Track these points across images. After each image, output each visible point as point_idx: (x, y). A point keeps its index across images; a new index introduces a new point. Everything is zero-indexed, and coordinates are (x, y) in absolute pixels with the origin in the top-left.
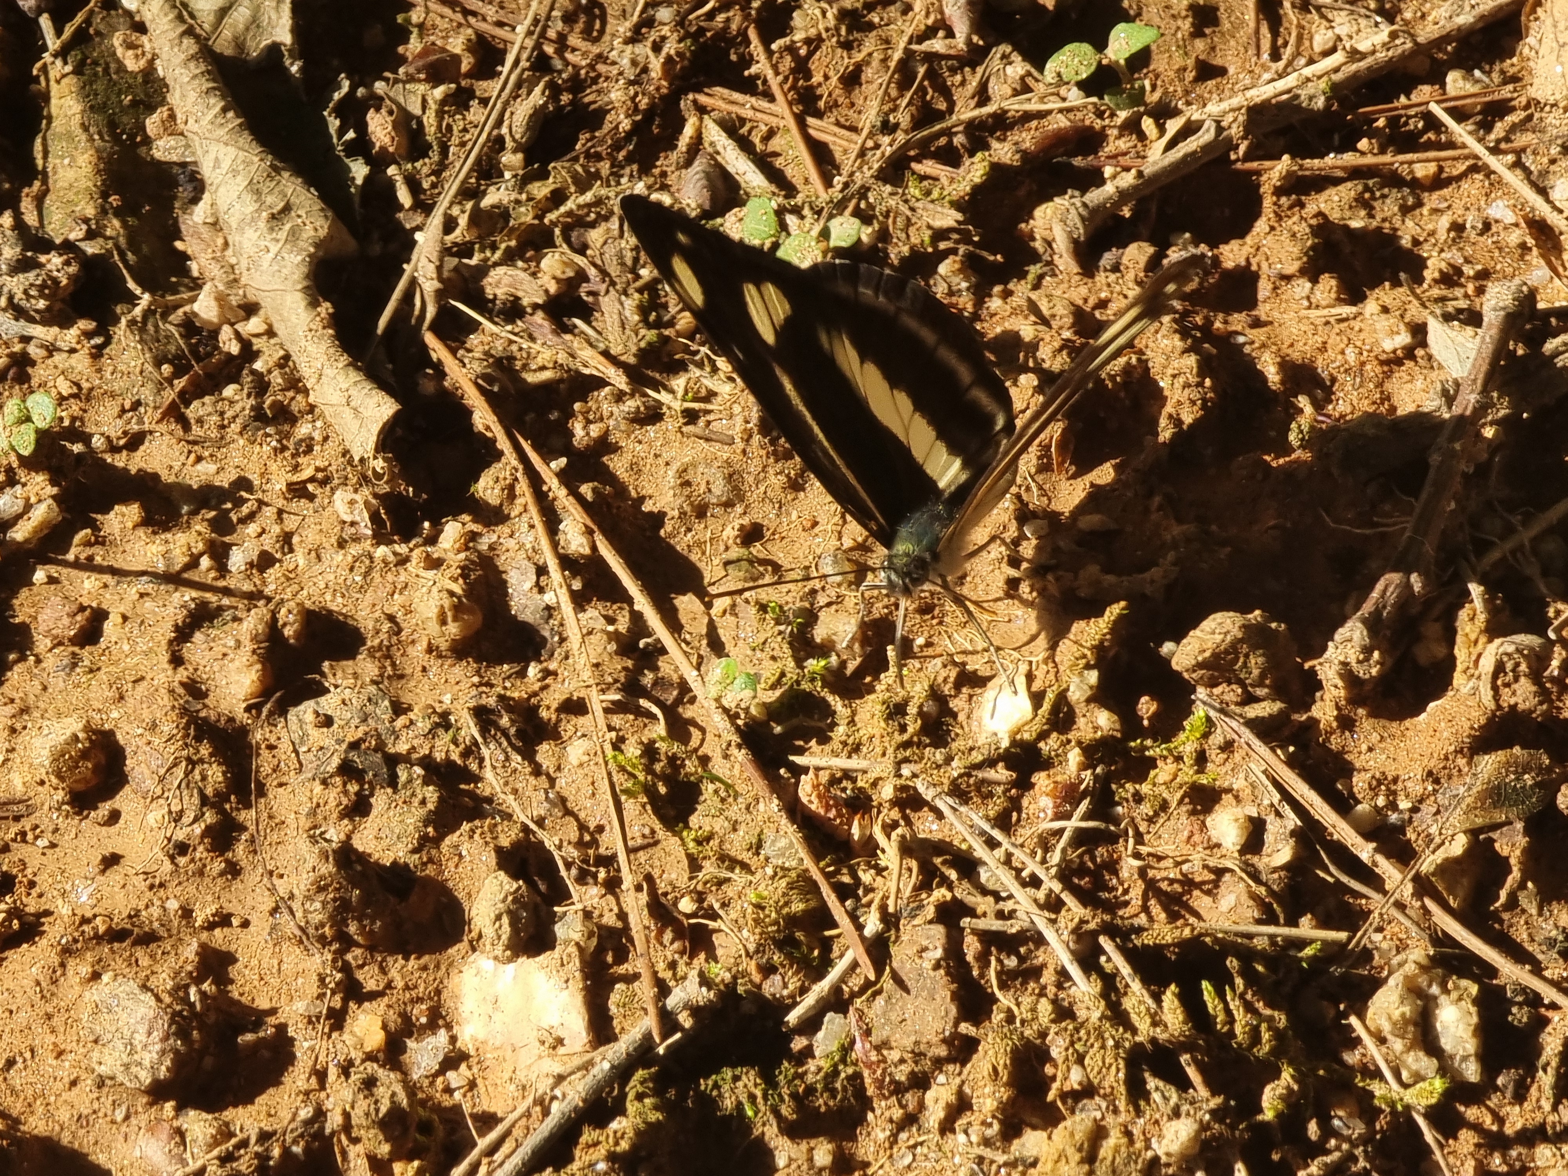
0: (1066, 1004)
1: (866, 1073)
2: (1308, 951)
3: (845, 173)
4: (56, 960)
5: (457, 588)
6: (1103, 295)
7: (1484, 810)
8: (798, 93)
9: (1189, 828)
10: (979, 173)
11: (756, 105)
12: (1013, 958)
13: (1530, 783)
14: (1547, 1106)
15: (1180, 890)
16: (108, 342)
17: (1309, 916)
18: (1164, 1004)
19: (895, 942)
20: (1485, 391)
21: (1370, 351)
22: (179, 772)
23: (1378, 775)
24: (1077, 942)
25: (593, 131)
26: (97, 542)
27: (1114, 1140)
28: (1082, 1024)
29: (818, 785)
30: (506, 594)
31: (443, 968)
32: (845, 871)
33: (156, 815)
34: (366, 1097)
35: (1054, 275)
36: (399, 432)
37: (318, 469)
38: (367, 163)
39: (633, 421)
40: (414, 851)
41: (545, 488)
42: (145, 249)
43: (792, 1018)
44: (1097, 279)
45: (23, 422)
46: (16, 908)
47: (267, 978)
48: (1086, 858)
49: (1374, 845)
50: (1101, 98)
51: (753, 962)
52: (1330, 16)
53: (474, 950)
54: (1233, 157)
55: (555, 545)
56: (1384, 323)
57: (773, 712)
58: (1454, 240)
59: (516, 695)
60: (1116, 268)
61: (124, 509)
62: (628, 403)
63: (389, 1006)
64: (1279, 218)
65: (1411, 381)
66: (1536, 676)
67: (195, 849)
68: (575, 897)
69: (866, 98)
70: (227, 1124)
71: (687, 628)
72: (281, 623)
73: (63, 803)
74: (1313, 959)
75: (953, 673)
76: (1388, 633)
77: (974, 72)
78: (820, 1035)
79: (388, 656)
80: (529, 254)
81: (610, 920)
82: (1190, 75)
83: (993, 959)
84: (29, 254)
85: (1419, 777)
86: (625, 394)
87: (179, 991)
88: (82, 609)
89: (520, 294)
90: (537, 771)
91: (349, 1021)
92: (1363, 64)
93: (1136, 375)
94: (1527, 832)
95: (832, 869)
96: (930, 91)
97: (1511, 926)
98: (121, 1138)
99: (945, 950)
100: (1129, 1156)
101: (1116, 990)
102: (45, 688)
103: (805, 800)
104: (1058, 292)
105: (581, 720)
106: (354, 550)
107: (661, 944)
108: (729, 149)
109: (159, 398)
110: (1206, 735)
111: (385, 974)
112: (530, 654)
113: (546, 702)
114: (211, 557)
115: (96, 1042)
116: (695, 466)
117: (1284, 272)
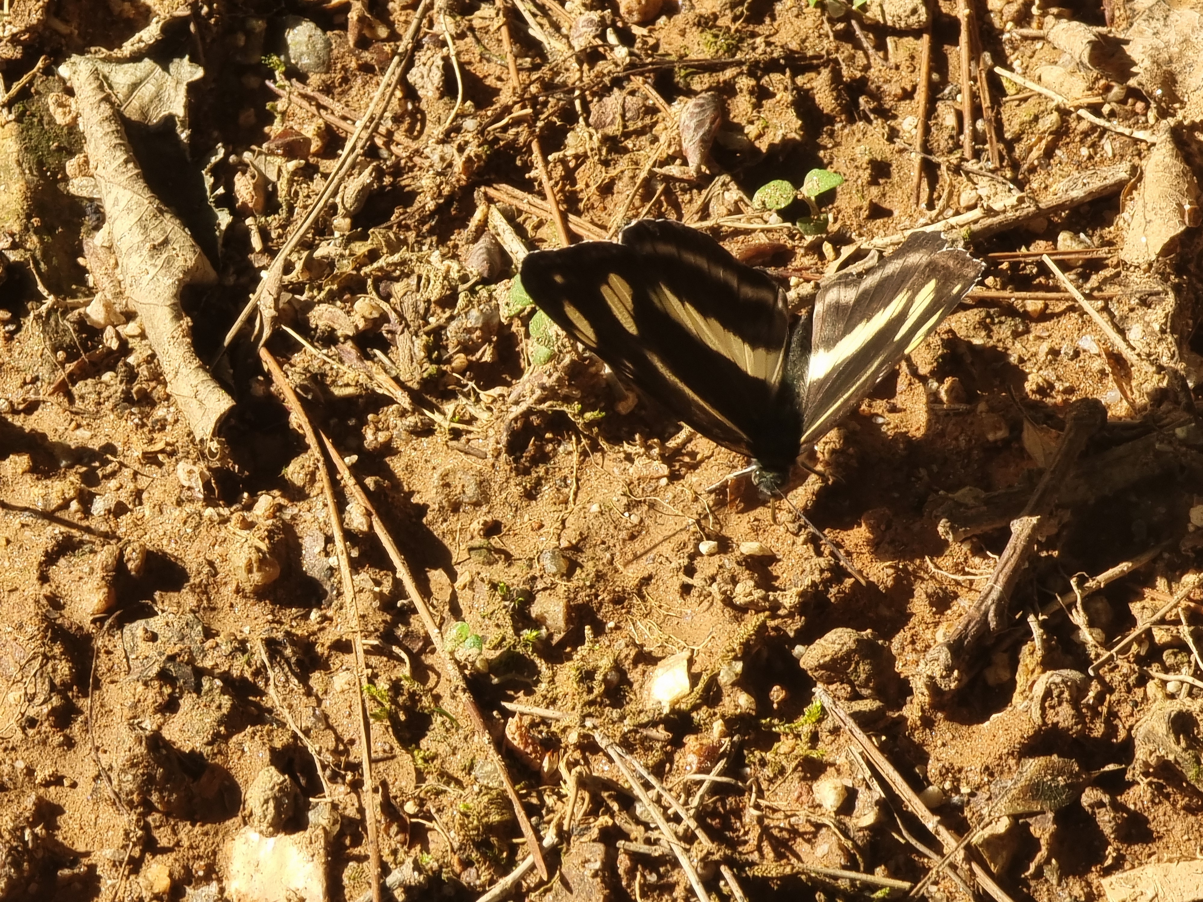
2: (879, 894)
5: (264, 546)
7: (1025, 800)
8: (565, 195)
9: (799, 790)
11: (532, 201)
12: (654, 875)
13: (1062, 783)
15: (787, 836)
16: (18, 329)
17: (883, 867)
19: (565, 853)
21: (978, 440)
22: (36, 664)
23: (947, 765)
24: (703, 868)
25: (406, 207)
29: (521, 727)
30: (300, 554)
31: (220, 836)
32: (534, 794)
33: (15, 695)
36: (233, 421)
37: (167, 444)
38: (231, 214)
39: (412, 432)
40: (208, 744)
41: (338, 477)
42: (55, 261)
47: (85, 828)
48: (719, 804)
49: (938, 818)
50: (794, 224)
51: (456, 857)
52: (975, 180)
53: (245, 824)
55: (341, 521)
56: (990, 419)
57: (493, 666)
58: (1050, 362)
59: (299, 632)
61: (17, 458)
62: (409, 419)
63: (176, 860)
65: (1005, 466)
66: (1075, 703)
67: (41, 724)
68: (327, 793)
69: (615, 205)
71: (435, 595)
72: (126, 558)
75: (633, 652)
76: (967, 657)
77: (700, 193)
79: (205, 592)
80: (347, 296)
81: (351, 812)
82: (864, 214)
83: (638, 874)
85: (978, 770)
86: (408, 411)
87: (17, 831)
89: (336, 326)
90: (309, 692)
91: (144, 868)
92: (996, 220)
94: (1056, 821)
95: (524, 791)
96: (665, 204)
97: (1036, 891)
99: (603, 863)
103: (510, 737)
105: (347, 657)
106: (189, 508)
107: (388, 835)
108: (507, 232)
109: (53, 377)
110: (820, 721)
111: (176, 835)
112: (314, 602)
113: (321, 641)
114: (79, 502)
116: (454, 472)
117: (919, 372)
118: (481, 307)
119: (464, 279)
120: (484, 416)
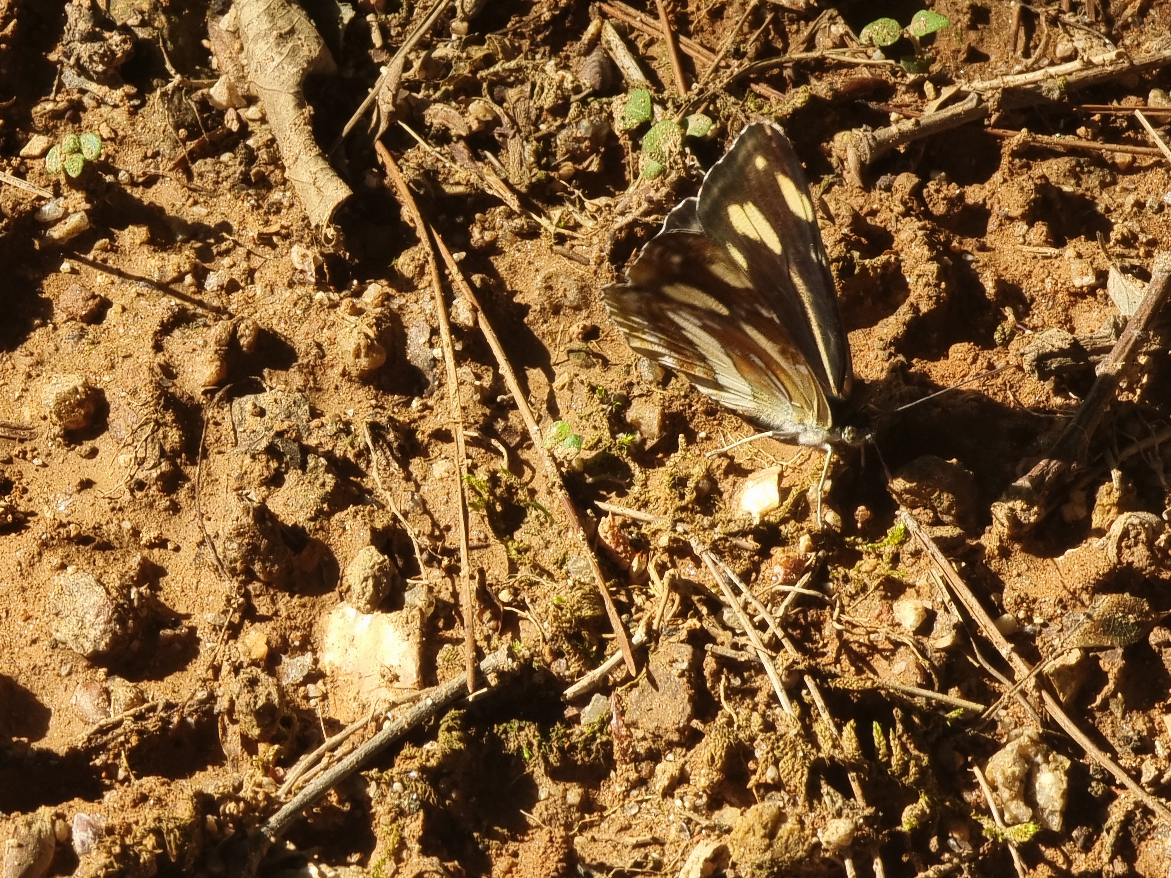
0: (771, 719)
1: (616, 742)
2: (953, 714)
3: (702, 82)
4: (35, 550)
5: (371, 333)
6: (875, 207)
7: (1096, 635)
8: (676, 16)
9: (880, 608)
10: (800, 101)
11: (644, 19)
12: (738, 679)
13: (1132, 621)
14: (1106, 858)
15: (866, 652)
16: (143, 104)
17: (957, 688)
18: (844, 733)
19: (653, 651)
20: (1145, 329)
21: (1064, 284)
22: (148, 429)
23: (1022, 595)
24: (787, 676)
25: (521, 16)
26: (111, 250)
27: (790, 824)
28: (782, 736)
29: (614, 526)
30: (405, 343)
31: (317, 609)
32: (623, 592)
33: (125, 457)
34: (249, 692)
35: (841, 185)
36: (346, 209)
37: (282, 227)
38: (354, 9)
39: (517, 234)
40: (311, 519)
41: (447, 272)
42: (180, 41)
43: (570, 692)
44: (872, 194)
45: (75, 152)
46: (11, 506)
47: (187, 591)
48: (801, 616)
49: (1013, 645)
50: (898, 61)
51: (548, 647)
52: (1072, 32)
53: (342, 599)
54: (986, 122)
55: (448, 315)
56: (1077, 265)
57: (588, 466)
58: (1135, 213)
59: (401, 419)
60: (888, 188)
61: (136, 229)
62: (516, 221)
63: (274, 629)
64: (1011, 174)
65: (1089, 311)
66: (1150, 544)
67: (150, 488)
68: (423, 575)
69: (724, 29)
70: (142, 692)
71: (533, 393)
72: (239, 334)
73: (58, 436)
74: (955, 720)
75: (725, 463)
76: (1047, 492)
77: (807, 25)
78: (588, 709)
79: (312, 373)
80: (462, 98)
81: (445, 596)
82: (962, 57)
83: (723, 677)
84: (97, 29)
85: (1052, 602)
86: (515, 213)
87: (124, 589)
88: (94, 296)
89: (450, 126)
90: (408, 477)
91: (242, 634)
92: (1091, 72)
93: (890, 269)
94: (1124, 656)
95: (614, 589)
96: (772, 33)
97: (1101, 722)
98: (62, 688)
99: (690, 664)
100: (799, 838)
101: (810, 716)
102: (57, 350)
103: (602, 535)
104: (842, 198)
105: (446, 446)
106: (300, 291)
107: (481, 621)
108: (620, 48)
109: (173, 153)
110: (902, 543)
111: (274, 604)
112: (415, 390)
113: (422, 428)
114: (193, 276)
115: (57, 615)
116: (557, 276)
117: (1010, 214)
118: (592, 118)
119: (577, 90)
120: (589, 224)
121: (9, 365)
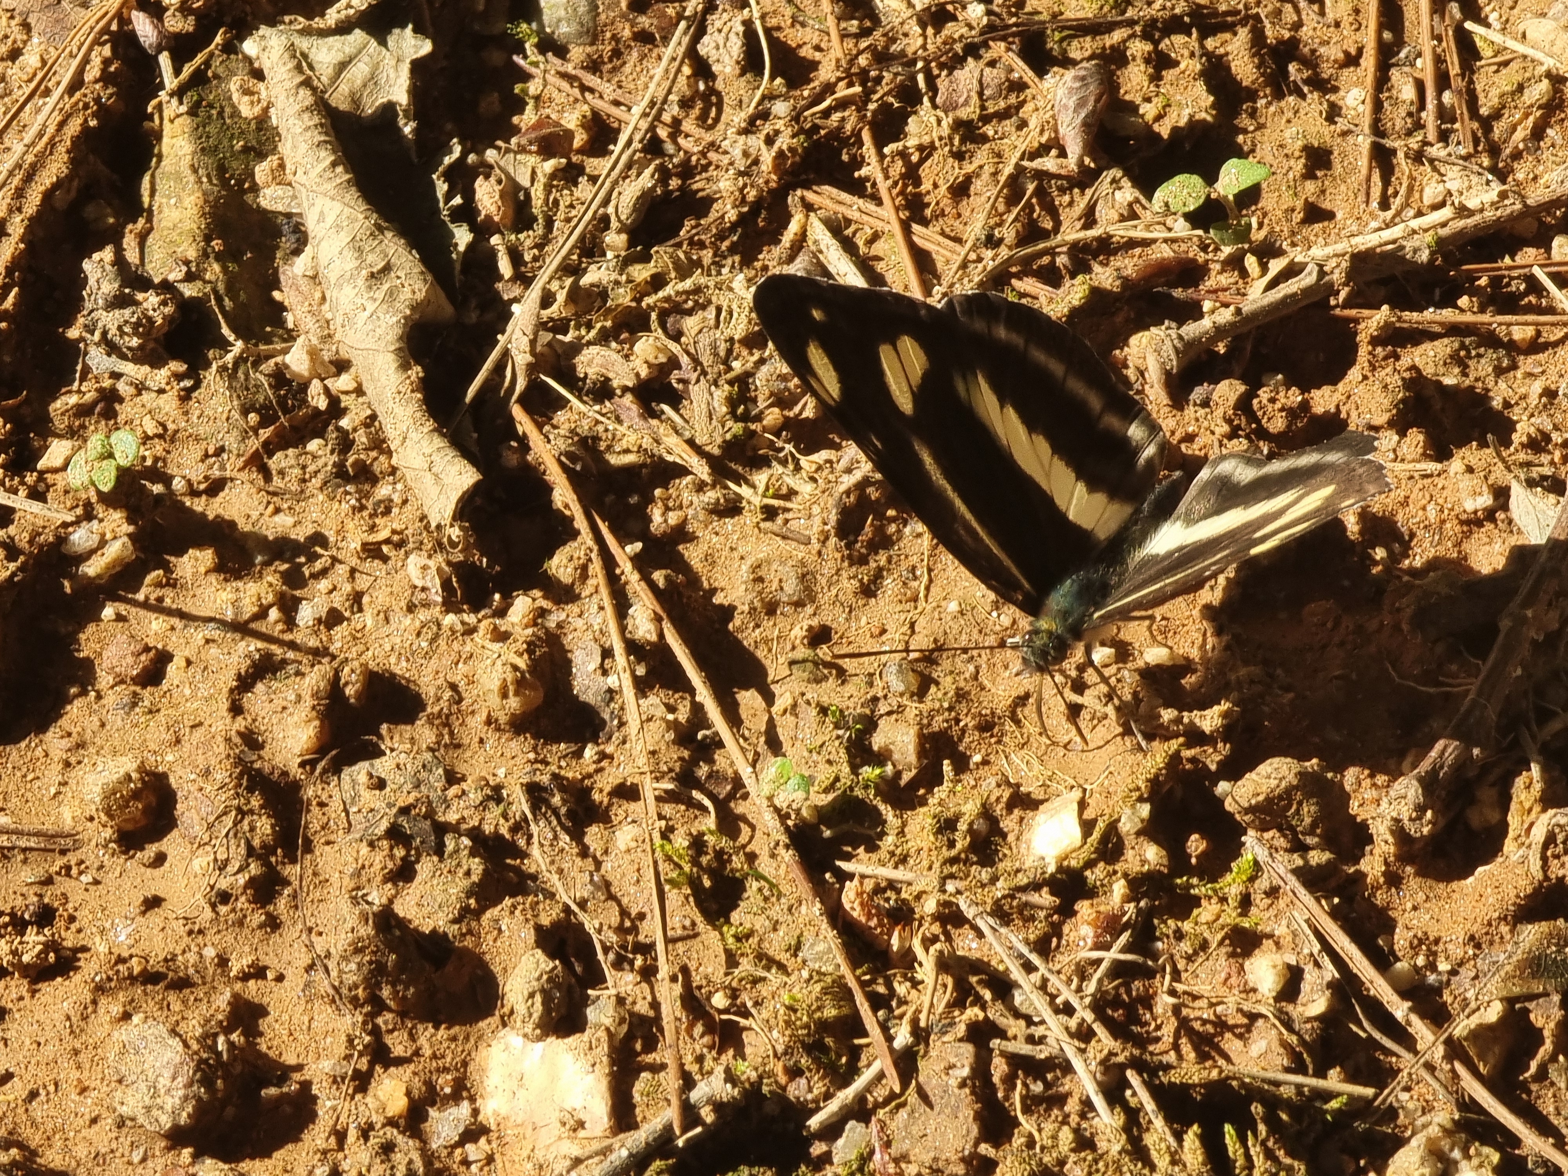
0: (1088, 1134)
2: (1334, 1104)
3: (945, 283)
4: (89, 997)
5: (522, 663)
6: (1190, 429)
7: (1523, 979)
8: (906, 199)
9: (1227, 970)
10: (1079, 296)
11: (863, 208)
12: (1039, 1083)
15: (1212, 1031)
16: (197, 385)
17: (1338, 1069)
18: (1185, 1144)
19: (923, 1057)
21: (1452, 509)
22: (229, 821)
23: (1420, 935)
24: (1104, 1074)
25: (698, 218)
26: (168, 584)
28: (1101, 1156)
29: (862, 893)
30: (570, 673)
31: (472, 1041)
32: (881, 981)
33: (202, 861)
34: (382, 1162)
36: (478, 501)
37: (394, 532)
38: (471, 231)
39: (712, 512)
40: (454, 921)
41: (618, 571)
42: (243, 296)
43: (814, 1122)
44: (1186, 412)
45: (105, 458)
46: (54, 941)
47: (296, 1034)
48: (1122, 990)
49: (1410, 1004)
50: (1207, 231)
51: (781, 1064)
52: (1443, 170)
53: (505, 1025)
54: (1333, 302)
55: (622, 629)
56: (1467, 483)
57: (824, 815)
58: (1545, 406)
59: (570, 775)
60: (1205, 404)
61: (198, 553)
62: (709, 494)
63: (415, 1074)
64: (1373, 368)
65: (1490, 543)
67: (237, 899)
68: (610, 983)
69: (973, 210)
71: (746, 723)
72: (343, 681)
73: (110, 841)
74: (1337, 1113)
75: (1007, 794)
76: (1443, 793)
77: (1083, 193)
78: (840, 1142)
79: (447, 724)
80: (624, 336)
81: (643, 1008)
82: (1298, 217)
83: (1019, 1083)
84: (127, 291)
85: (1461, 940)
86: (707, 484)
87: (208, 1039)
88: (147, 649)
89: (611, 375)
90: (584, 853)
91: (373, 1084)
92: (1470, 222)
94: (1563, 1005)
95: (867, 977)
96: (1037, 208)
97: (1539, 1097)
99: (973, 1069)
101: (1139, 1125)
102: (103, 725)
103: (847, 906)
105: (632, 806)
106: (423, 615)
107: (691, 1037)
108: (832, 249)
109: (243, 446)
110: (1252, 879)
111: (414, 1041)
112: (588, 735)
113: (599, 785)
114: (280, 609)
115: (120, 1081)
116: (769, 562)
117: (1373, 423)
120: (806, 489)
121: (39, 752)
